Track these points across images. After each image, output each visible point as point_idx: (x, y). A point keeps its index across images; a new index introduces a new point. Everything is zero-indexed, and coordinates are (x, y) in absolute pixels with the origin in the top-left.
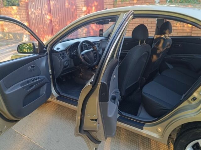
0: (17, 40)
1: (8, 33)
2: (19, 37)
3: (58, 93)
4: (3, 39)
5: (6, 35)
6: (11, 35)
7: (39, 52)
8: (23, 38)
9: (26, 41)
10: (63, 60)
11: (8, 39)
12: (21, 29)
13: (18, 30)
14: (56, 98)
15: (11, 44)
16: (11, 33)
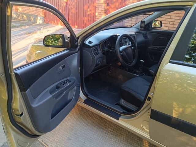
0: (31, 22)
1: (22, 14)
2: (32, 19)
3: (86, 95)
4: (16, 19)
5: (20, 15)
6: (25, 16)
7: (69, 47)
8: (37, 20)
9: (40, 23)
10: (96, 57)
11: (21, 20)
12: (35, 10)
13: (32, 11)
14: (83, 101)
15: (25, 26)
16: (25, 14)
